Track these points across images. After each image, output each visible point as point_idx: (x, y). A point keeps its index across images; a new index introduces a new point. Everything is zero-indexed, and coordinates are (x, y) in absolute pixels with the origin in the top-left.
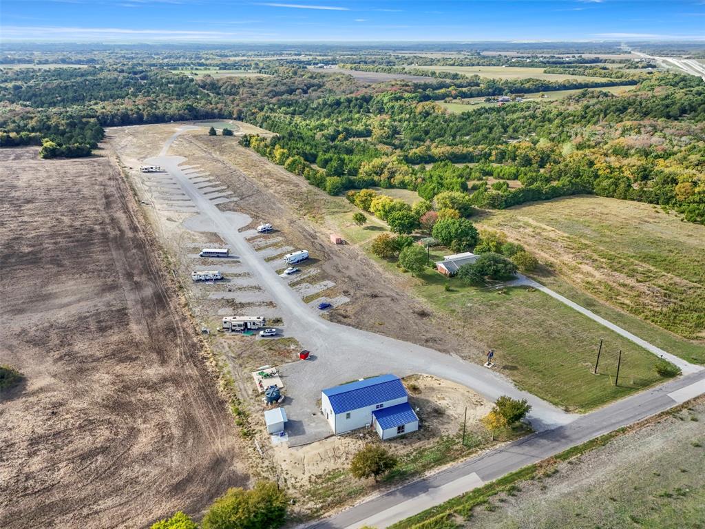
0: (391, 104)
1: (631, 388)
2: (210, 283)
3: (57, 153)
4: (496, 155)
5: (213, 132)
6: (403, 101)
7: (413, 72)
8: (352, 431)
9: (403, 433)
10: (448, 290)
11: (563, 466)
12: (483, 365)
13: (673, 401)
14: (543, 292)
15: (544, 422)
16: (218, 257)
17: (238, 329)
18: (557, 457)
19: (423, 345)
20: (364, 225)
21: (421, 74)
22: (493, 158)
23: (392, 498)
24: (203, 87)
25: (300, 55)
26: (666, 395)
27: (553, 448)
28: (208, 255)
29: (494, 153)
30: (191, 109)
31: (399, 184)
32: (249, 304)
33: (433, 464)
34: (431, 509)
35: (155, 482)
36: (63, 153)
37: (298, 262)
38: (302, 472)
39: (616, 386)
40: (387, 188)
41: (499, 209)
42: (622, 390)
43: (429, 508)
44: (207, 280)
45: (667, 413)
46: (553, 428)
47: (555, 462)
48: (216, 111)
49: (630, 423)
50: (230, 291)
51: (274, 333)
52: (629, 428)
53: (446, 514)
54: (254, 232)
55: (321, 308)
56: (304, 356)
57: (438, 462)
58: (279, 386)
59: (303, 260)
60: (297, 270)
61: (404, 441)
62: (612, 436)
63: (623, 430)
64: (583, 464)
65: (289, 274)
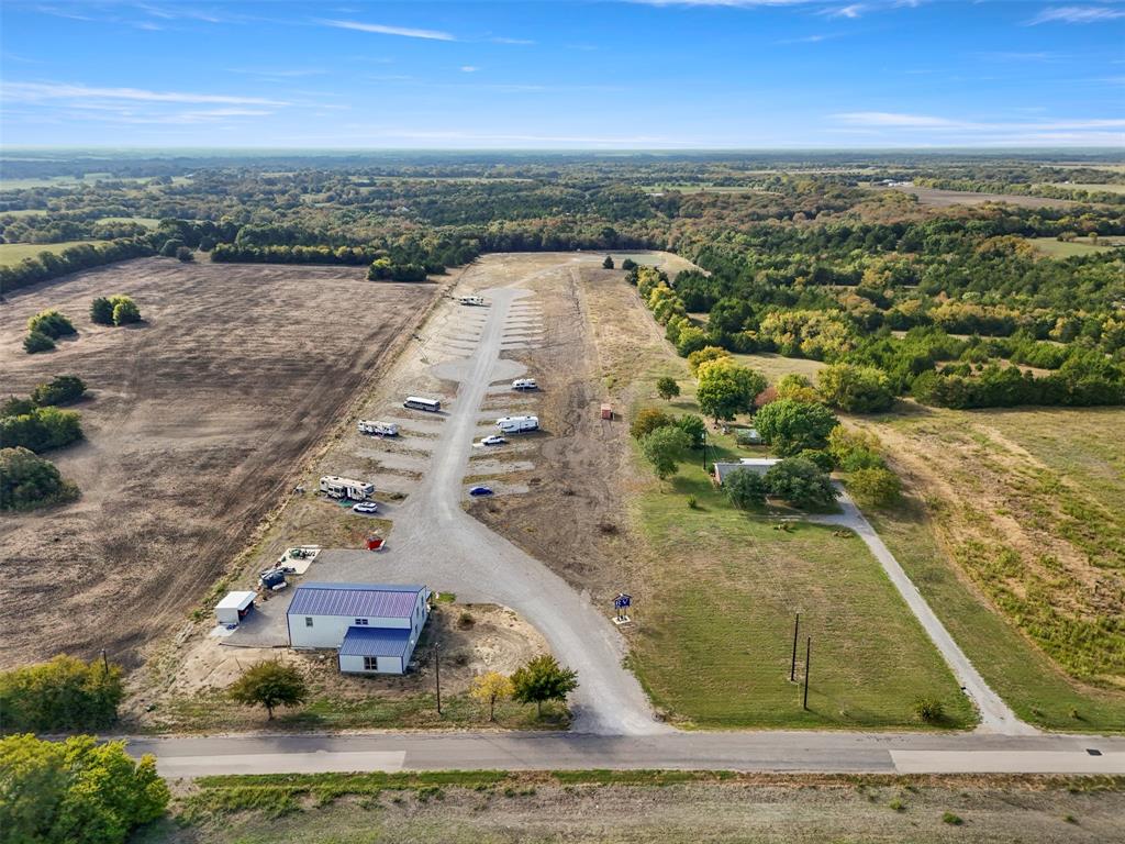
0: (937, 237)
1: (832, 721)
2: (376, 438)
3: (385, 274)
4: (1064, 326)
5: (609, 265)
6: (961, 232)
7: (1044, 192)
8: (317, 649)
9: (375, 671)
10: (693, 506)
11: (554, 789)
12: (610, 619)
13: (892, 765)
14: (863, 543)
15: (602, 722)
16: (424, 410)
17: (335, 495)
18: (555, 774)
19: (555, 571)
20: (674, 400)
21: (1057, 196)
22: (1055, 333)
23: (262, 744)
24: (657, 207)
25: (867, 167)
26: (887, 751)
27: (567, 759)
28: (413, 405)
29: (1060, 322)
30: (610, 233)
31: (813, 352)
32: (391, 471)
33: (368, 723)
34: (288, 775)
35: (56, 636)
36: (391, 275)
37: (517, 432)
38: (202, 677)
39: (805, 708)
40: (790, 356)
41: (952, 408)
42: (809, 717)
43: (288, 772)
44: (376, 434)
45: (850, 779)
46: (602, 733)
47: (545, 781)
48: (644, 238)
49: (754, 770)
50: (389, 451)
51: (371, 510)
52: (742, 776)
53: (299, 788)
54: (508, 388)
55: (473, 493)
56: (374, 545)
57: (380, 723)
58: (298, 572)
59: (527, 430)
60: (502, 442)
61: (366, 682)
62: (691, 777)
63: (725, 776)
64: (589, 799)
65: (486, 444)
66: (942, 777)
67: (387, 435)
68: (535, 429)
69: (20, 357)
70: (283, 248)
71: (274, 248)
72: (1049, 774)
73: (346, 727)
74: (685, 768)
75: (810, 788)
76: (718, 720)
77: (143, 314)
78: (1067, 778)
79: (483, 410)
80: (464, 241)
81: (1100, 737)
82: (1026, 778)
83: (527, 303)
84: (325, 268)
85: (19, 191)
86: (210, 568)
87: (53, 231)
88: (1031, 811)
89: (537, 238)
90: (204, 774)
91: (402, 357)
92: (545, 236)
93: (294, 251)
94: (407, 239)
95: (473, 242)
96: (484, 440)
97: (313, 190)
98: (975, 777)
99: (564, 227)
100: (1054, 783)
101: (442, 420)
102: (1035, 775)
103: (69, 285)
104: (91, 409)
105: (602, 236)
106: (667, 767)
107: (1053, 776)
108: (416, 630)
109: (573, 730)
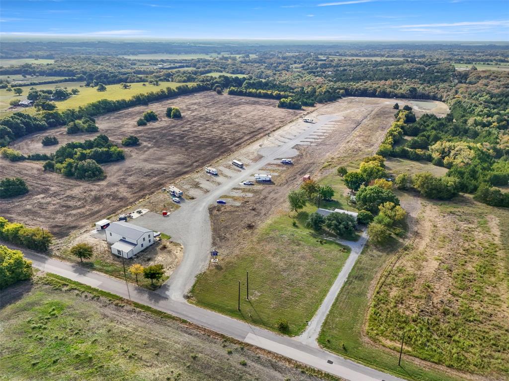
1: (243, 317)
5: (396, 107)
9: (120, 256)
10: (294, 224)
11: (130, 307)
12: (211, 259)
13: (244, 337)
14: (348, 256)
16: (237, 166)
17: (171, 193)
24: (456, 77)
28: (234, 164)
30: (413, 90)
32: (201, 188)
33: (104, 271)
37: (261, 181)
39: (239, 309)
42: (237, 313)
44: (210, 173)
49: (196, 323)
50: (208, 180)
51: (177, 201)
52: (190, 323)
53: (66, 283)
54: (279, 162)
55: (217, 202)
56: (165, 214)
57: (106, 272)
58: (133, 218)
59: (265, 181)
60: (251, 184)
61: (116, 258)
62: (173, 318)
63: (184, 322)
64: (136, 314)
65: (245, 184)
66: (258, 348)
67: (213, 174)
68: (270, 181)
69: (135, 127)
70: (254, 91)
71: (251, 90)
72: (300, 362)
73: (97, 270)
74: (174, 315)
75: (208, 335)
76: (204, 303)
77: (182, 114)
78: (306, 367)
79: (260, 170)
80: (338, 90)
81: (343, 358)
82: (289, 361)
83: (334, 123)
84: (266, 100)
85: (193, 60)
86: (113, 211)
87: (184, 78)
88: (277, 372)
89: (375, 90)
90: (49, 272)
91: (253, 144)
92: (378, 90)
93: (258, 92)
94: (312, 88)
95: (341, 91)
96: (244, 182)
97: (298, 62)
98: (269, 352)
99: (394, 86)
100: (298, 366)
101: (241, 171)
102: (294, 360)
103: (172, 101)
104: (136, 149)
105: (408, 92)
106: (169, 312)
107: (301, 364)
108: (142, 245)
109: (155, 292)
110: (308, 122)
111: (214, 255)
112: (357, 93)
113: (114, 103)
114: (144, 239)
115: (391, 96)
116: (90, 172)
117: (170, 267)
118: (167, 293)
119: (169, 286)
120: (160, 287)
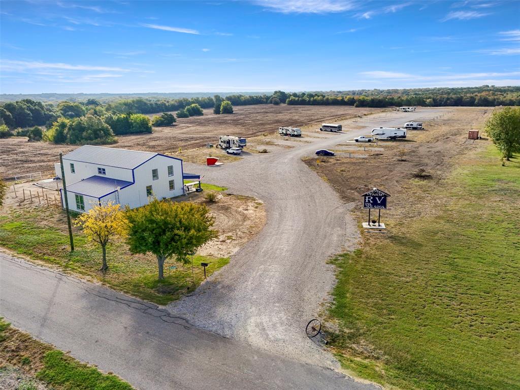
9: (83, 212)
12: (360, 223)
16: (331, 131)
17: (224, 145)
28: (325, 129)
32: (277, 145)
44: (287, 135)
51: (235, 152)
65: (357, 141)
67: (293, 135)
108: (149, 190)
109: (169, 308)
110: (409, 112)
111: (375, 203)
112: (448, 101)
113: (151, 104)
114: (155, 173)
115: (496, 103)
116: (89, 131)
117: (229, 238)
118: (222, 312)
119: (230, 288)
120: (191, 290)
